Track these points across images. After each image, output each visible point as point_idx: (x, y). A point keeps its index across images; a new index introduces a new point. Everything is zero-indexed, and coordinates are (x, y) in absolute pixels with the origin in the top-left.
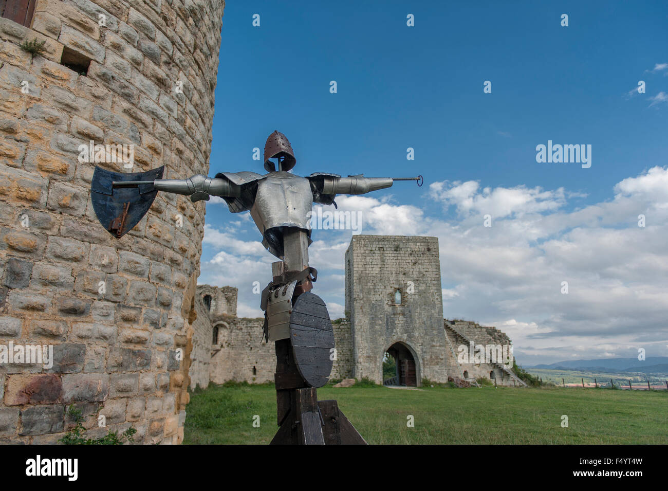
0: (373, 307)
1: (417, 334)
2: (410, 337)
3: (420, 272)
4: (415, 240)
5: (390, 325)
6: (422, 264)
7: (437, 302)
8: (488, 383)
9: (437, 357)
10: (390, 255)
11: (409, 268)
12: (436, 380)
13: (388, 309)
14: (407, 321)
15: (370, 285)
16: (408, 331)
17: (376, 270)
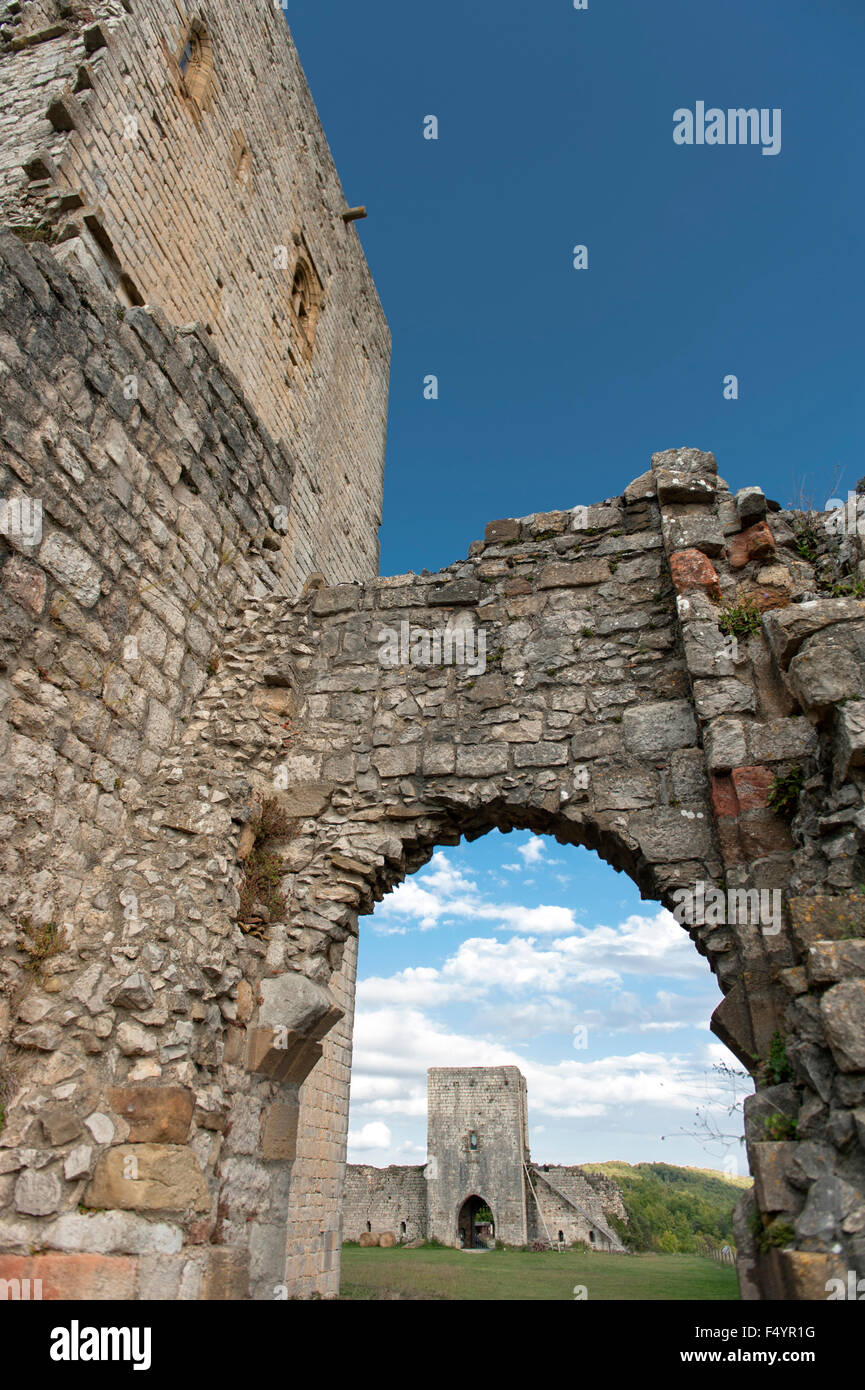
0: (447, 1154)
1: (491, 1186)
2: (484, 1189)
3: (497, 1111)
4: (492, 1071)
5: (464, 1176)
6: (499, 1101)
7: (514, 1147)
8: (586, 1248)
9: (513, 1214)
10: (465, 1091)
11: (484, 1106)
12: (511, 1242)
13: (462, 1155)
14: (481, 1171)
15: (444, 1128)
16: (483, 1183)
17: (451, 1110)
